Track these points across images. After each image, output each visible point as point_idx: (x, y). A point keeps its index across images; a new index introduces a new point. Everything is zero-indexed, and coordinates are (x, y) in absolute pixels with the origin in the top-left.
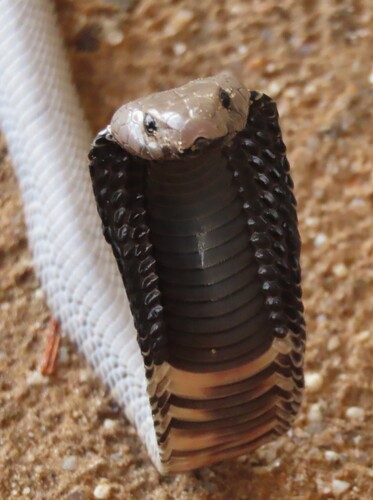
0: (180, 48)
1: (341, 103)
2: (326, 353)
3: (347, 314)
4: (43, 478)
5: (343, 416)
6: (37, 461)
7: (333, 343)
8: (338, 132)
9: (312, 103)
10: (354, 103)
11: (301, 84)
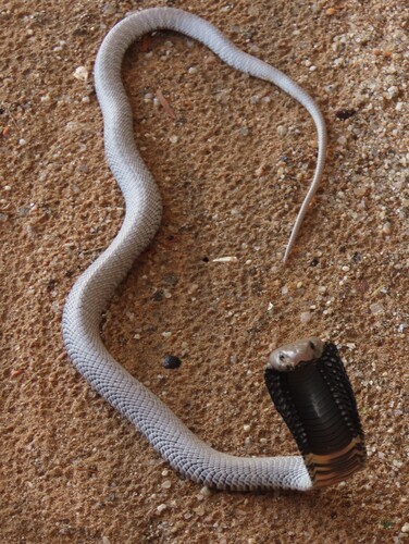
0: (193, 299)
1: (256, 319)
2: (251, 417)
3: (260, 401)
4: (142, 468)
5: (259, 442)
6: (139, 462)
7: (254, 413)
8: (255, 330)
9: (245, 319)
10: (261, 318)
11: (241, 312)
